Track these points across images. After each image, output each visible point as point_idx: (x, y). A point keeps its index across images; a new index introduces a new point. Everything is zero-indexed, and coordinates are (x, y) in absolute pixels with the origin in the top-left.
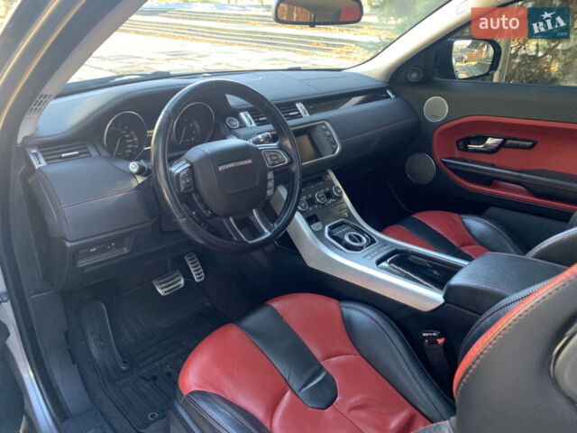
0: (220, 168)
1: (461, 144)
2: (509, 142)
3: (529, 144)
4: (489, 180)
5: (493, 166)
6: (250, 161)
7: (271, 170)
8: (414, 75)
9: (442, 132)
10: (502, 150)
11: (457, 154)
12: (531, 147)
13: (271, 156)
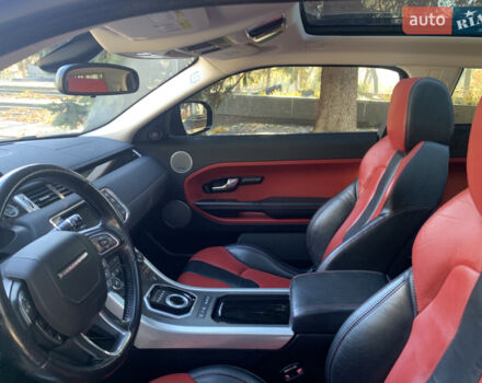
0: (61, 276)
1: (206, 188)
2: (244, 180)
3: (258, 179)
4: (235, 213)
5: (235, 201)
6: (86, 254)
7: (103, 256)
8: (155, 135)
9: (190, 181)
10: (240, 187)
11: (206, 196)
12: (260, 182)
13: (99, 242)
